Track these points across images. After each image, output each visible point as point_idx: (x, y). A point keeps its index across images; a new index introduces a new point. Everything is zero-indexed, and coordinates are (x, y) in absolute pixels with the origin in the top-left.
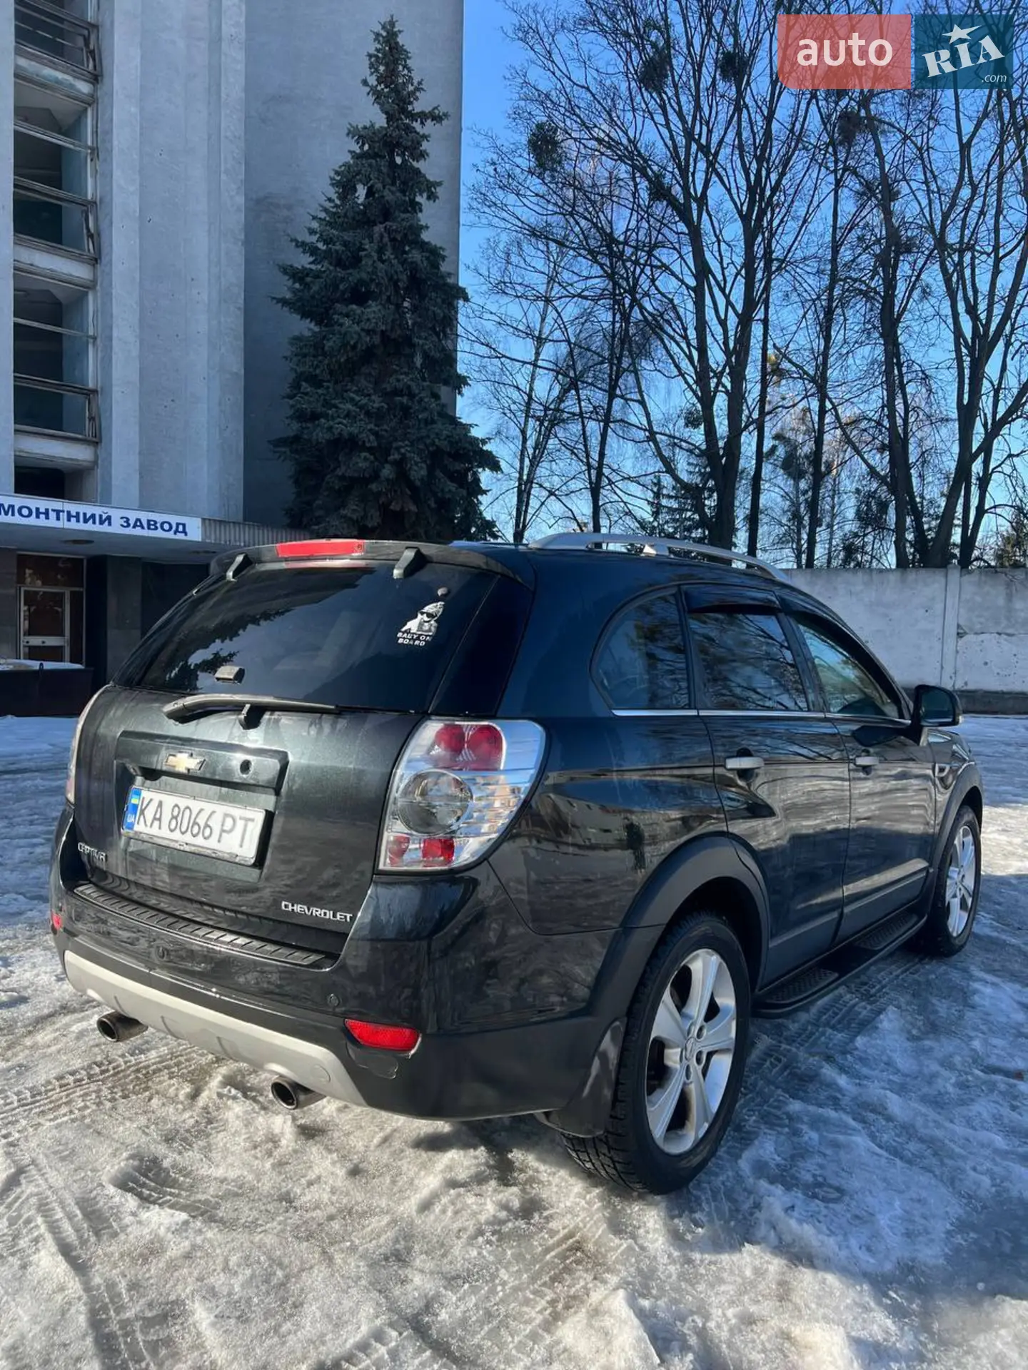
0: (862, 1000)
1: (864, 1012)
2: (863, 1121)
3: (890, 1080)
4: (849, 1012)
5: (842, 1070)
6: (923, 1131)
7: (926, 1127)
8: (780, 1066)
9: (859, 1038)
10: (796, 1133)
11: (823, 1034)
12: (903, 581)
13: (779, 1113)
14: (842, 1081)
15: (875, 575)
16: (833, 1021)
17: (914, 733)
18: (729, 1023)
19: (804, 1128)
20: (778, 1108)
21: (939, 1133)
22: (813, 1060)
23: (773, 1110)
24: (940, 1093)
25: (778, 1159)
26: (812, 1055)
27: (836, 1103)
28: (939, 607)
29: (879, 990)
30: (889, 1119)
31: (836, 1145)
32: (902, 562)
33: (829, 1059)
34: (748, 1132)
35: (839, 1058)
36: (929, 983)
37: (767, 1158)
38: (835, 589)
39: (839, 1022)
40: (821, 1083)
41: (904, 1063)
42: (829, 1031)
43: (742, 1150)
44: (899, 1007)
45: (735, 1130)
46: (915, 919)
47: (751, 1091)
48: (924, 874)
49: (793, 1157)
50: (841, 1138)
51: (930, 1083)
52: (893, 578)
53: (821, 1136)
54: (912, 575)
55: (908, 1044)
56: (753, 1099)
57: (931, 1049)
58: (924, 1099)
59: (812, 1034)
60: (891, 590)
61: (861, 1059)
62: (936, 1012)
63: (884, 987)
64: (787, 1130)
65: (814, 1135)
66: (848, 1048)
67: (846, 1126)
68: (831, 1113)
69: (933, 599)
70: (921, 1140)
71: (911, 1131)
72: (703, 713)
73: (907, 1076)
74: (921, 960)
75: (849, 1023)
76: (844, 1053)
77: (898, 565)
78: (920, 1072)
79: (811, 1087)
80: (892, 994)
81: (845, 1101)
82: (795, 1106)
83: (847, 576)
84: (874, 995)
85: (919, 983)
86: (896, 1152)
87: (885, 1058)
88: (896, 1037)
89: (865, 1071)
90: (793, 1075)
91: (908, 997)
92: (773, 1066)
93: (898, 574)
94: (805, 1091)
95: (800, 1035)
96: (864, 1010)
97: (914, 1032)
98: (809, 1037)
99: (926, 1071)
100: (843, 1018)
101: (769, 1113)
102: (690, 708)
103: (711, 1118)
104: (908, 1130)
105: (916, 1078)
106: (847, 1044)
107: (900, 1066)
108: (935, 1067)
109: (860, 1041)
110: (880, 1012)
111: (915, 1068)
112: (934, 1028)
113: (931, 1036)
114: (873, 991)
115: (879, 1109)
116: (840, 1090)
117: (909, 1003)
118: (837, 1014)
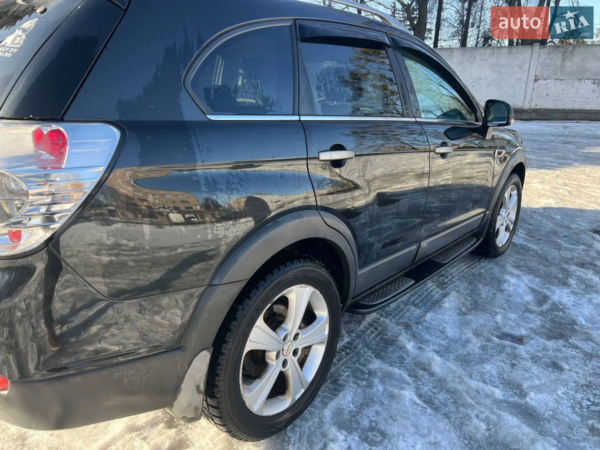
0: (438, 287)
1: (437, 296)
2: (415, 376)
3: (440, 344)
4: (428, 295)
5: (414, 336)
6: (450, 385)
7: (453, 381)
8: (376, 332)
9: (428, 314)
10: (370, 386)
11: (408, 310)
12: (510, 53)
13: (364, 369)
14: (410, 346)
15: (496, 50)
16: (417, 301)
17: (482, 131)
18: (323, 326)
19: (376, 381)
20: (364, 365)
21: (460, 387)
22: (397, 329)
23: (361, 368)
24: (469, 354)
25: (351, 406)
26: (398, 324)
27: (401, 363)
28: (527, 66)
29: (450, 280)
30: (432, 374)
31: (392, 396)
32: (511, 43)
33: (408, 327)
34: (340, 385)
35: (414, 327)
36: (480, 274)
37: (344, 406)
38: (475, 58)
39: (421, 301)
40: (397, 346)
41: (451, 332)
42: (413, 308)
43: (331, 399)
44: (458, 292)
45: (332, 383)
46: (475, 240)
47: (353, 351)
48: (483, 215)
49: (361, 405)
50: (396, 391)
51: (464, 346)
52: (505, 51)
53: (385, 389)
54: (514, 50)
55: (457, 318)
56: (352, 357)
57: (471, 321)
58: (457, 359)
59: (403, 309)
60: (503, 58)
61: (427, 328)
62: (480, 294)
63: (453, 277)
64: (365, 383)
65: (380, 388)
66: (421, 320)
67: (403, 381)
68: (396, 371)
69: (524, 62)
70: (449, 391)
71: (444, 384)
72: (303, 118)
73: (451, 340)
74: (480, 259)
75: (426, 302)
76: (418, 323)
77: (509, 45)
78: (460, 338)
79: (391, 349)
80: (457, 282)
81: (408, 360)
82: (376, 364)
83: (482, 51)
84: (446, 283)
85: (474, 275)
86: (429, 401)
87: (440, 328)
88: (451, 313)
89: (427, 337)
90: (382, 339)
91: (466, 284)
92: (372, 332)
93: (508, 49)
94: (386, 352)
95: (395, 310)
96: (437, 293)
97: (463, 309)
98: (400, 312)
99: (464, 337)
100: (423, 299)
101: (359, 369)
102: (293, 115)
103: (306, 386)
104: (441, 384)
105: (457, 342)
106: (421, 317)
107: (449, 334)
108: (470, 335)
109: (429, 316)
110: (445, 295)
111: (458, 335)
112: (476, 307)
113: (473, 312)
114: (446, 280)
115: (426, 368)
116: (407, 352)
117: (465, 289)
118: (420, 296)
